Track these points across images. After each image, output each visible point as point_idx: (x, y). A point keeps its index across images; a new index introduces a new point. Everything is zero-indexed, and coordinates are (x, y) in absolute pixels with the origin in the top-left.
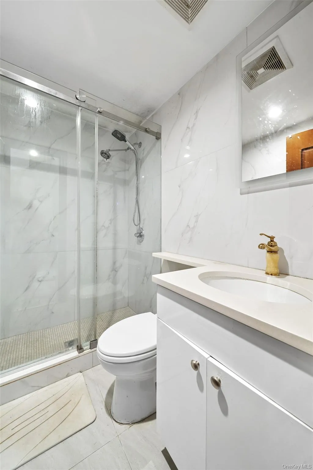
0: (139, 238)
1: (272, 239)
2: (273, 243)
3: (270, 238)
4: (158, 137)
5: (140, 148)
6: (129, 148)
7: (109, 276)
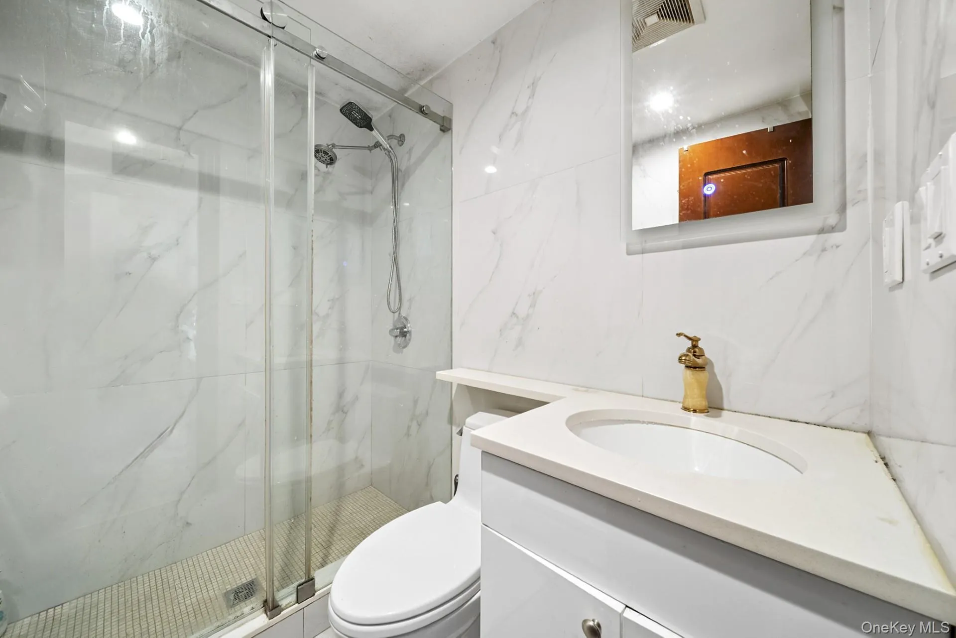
0: (398, 338)
1: (695, 341)
2: (697, 350)
3: (690, 342)
4: (445, 127)
5: (400, 146)
6: (377, 145)
7: (330, 422)
